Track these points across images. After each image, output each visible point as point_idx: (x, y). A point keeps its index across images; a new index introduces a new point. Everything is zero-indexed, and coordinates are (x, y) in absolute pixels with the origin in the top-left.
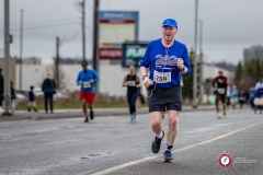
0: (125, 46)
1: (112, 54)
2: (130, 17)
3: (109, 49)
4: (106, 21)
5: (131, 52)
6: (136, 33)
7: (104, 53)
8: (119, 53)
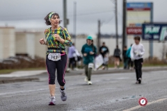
0: (144, 26)
1: (136, 31)
2: (147, 6)
3: (133, 28)
4: (131, 9)
5: (148, 29)
6: (152, 17)
7: (130, 31)
8: (140, 31)
